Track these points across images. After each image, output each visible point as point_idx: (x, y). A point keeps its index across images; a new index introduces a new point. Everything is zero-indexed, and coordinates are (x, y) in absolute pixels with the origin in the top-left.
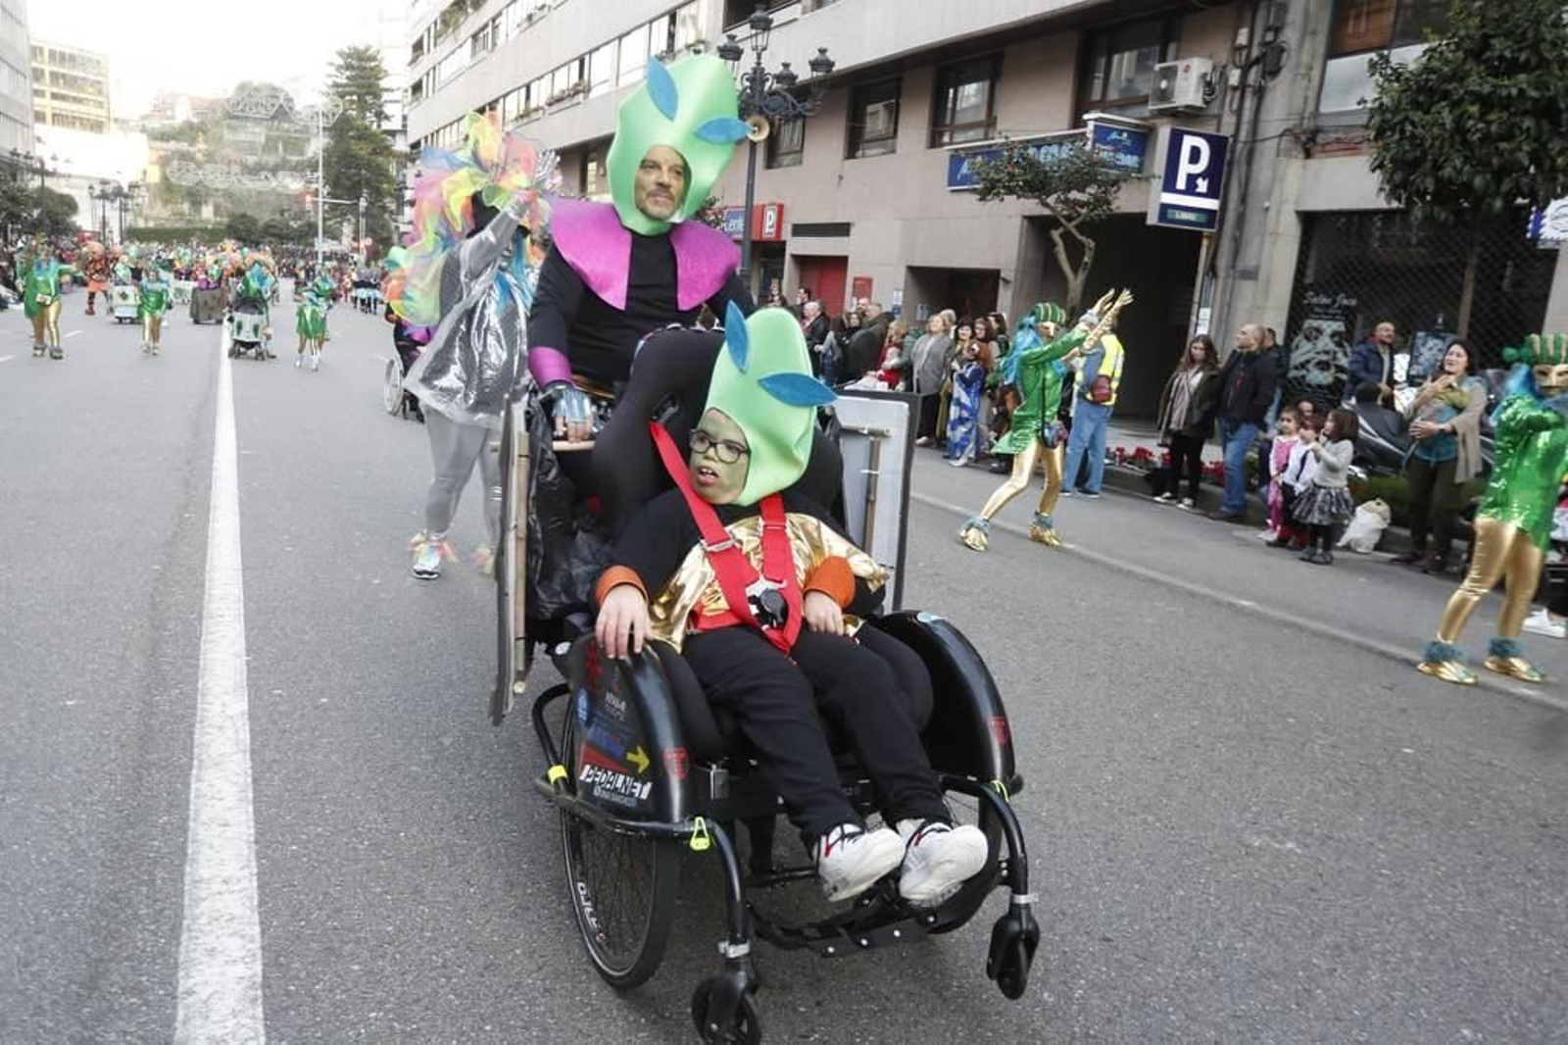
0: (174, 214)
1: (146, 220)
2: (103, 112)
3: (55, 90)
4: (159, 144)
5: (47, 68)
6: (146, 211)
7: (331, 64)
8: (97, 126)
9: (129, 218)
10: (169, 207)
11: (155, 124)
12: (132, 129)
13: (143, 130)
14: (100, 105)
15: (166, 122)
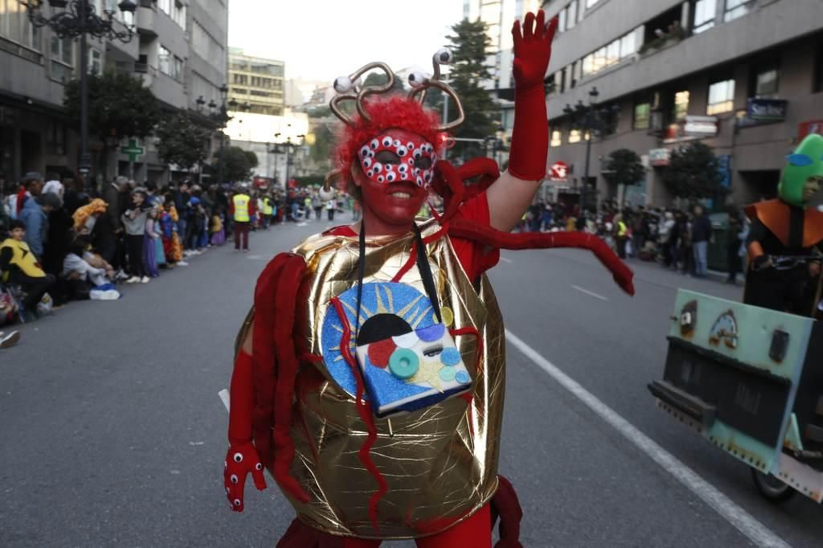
0: (322, 168)
1: (304, 171)
2: (280, 101)
3: (253, 89)
4: (314, 120)
5: (249, 74)
6: (304, 167)
7: (448, 37)
8: (277, 111)
9: (293, 170)
10: (319, 162)
11: (312, 107)
12: (298, 111)
13: (305, 111)
14: (279, 96)
15: (319, 105)
